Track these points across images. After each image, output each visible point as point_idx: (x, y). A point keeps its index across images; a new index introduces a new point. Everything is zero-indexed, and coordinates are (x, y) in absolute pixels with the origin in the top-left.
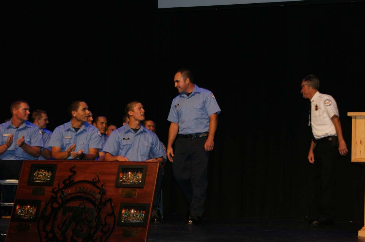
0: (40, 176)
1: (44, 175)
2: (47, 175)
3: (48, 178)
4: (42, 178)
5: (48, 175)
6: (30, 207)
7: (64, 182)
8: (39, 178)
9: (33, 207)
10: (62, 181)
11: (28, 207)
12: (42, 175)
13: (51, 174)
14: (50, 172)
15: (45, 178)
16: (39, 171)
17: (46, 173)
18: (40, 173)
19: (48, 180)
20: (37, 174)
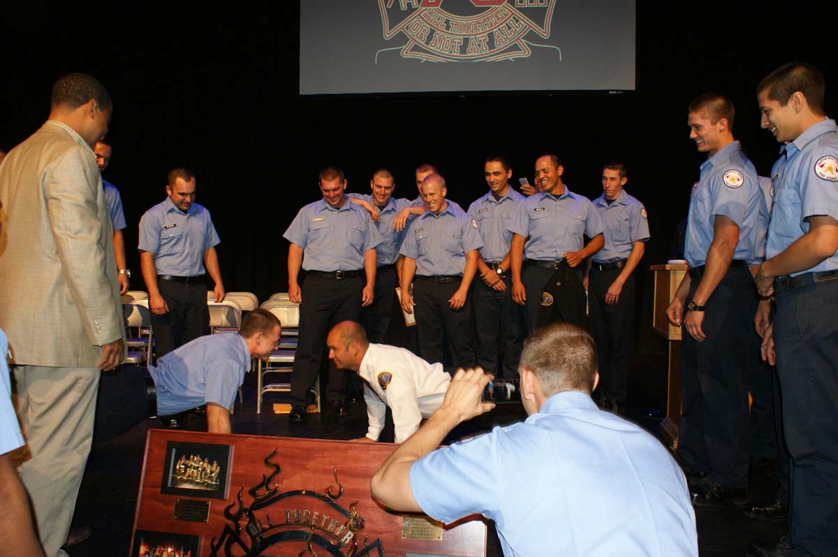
0: (189, 471)
1: (200, 469)
2: (208, 471)
3: (210, 478)
4: (196, 478)
5: (211, 472)
6: (174, 551)
7: (252, 493)
8: (189, 476)
9: (182, 552)
10: (248, 488)
11: (170, 550)
12: (195, 471)
13: (218, 468)
14: (215, 465)
15: (205, 478)
16: (188, 458)
17: (205, 465)
18: (191, 465)
19: (212, 484)
20: (183, 466)
